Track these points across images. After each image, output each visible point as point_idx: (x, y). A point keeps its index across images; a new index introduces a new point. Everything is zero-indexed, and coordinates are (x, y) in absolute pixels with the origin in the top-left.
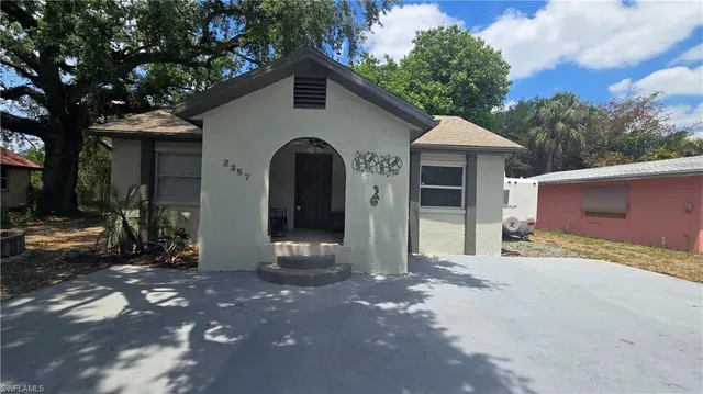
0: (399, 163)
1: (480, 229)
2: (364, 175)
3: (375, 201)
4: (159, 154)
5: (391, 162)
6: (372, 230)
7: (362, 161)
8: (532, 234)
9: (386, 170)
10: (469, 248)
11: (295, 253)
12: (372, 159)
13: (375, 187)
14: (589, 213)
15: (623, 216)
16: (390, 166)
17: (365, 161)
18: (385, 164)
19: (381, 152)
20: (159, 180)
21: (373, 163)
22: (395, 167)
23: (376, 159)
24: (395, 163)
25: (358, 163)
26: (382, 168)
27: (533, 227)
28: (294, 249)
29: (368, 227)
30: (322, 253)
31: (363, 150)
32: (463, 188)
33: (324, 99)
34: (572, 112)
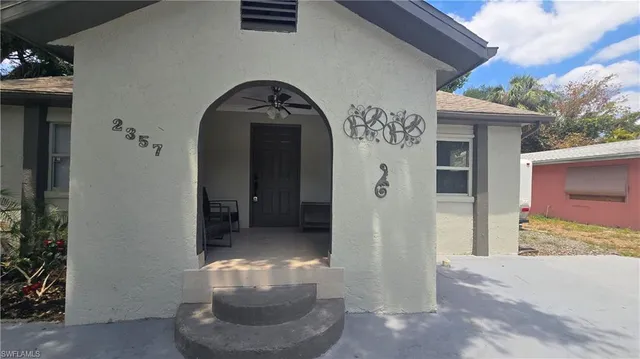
0: (421, 126)
1: (493, 220)
2: (363, 145)
3: (381, 188)
4: (57, 126)
5: (407, 124)
6: (378, 239)
7: (359, 121)
8: (527, 221)
9: (400, 136)
10: (480, 246)
11: (245, 284)
12: (375, 118)
13: (383, 166)
14: (573, 196)
15: (623, 199)
16: (405, 130)
17: (364, 122)
18: (398, 127)
19: (391, 106)
20: (56, 163)
21: (377, 126)
22: (414, 133)
23: (382, 119)
24: (414, 125)
25: (353, 126)
26: (393, 132)
27: (527, 213)
28: (244, 276)
29: (371, 233)
30: (294, 281)
31: (362, 103)
32: (470, 169)
33: (294, 15)
34: (531, 94)
